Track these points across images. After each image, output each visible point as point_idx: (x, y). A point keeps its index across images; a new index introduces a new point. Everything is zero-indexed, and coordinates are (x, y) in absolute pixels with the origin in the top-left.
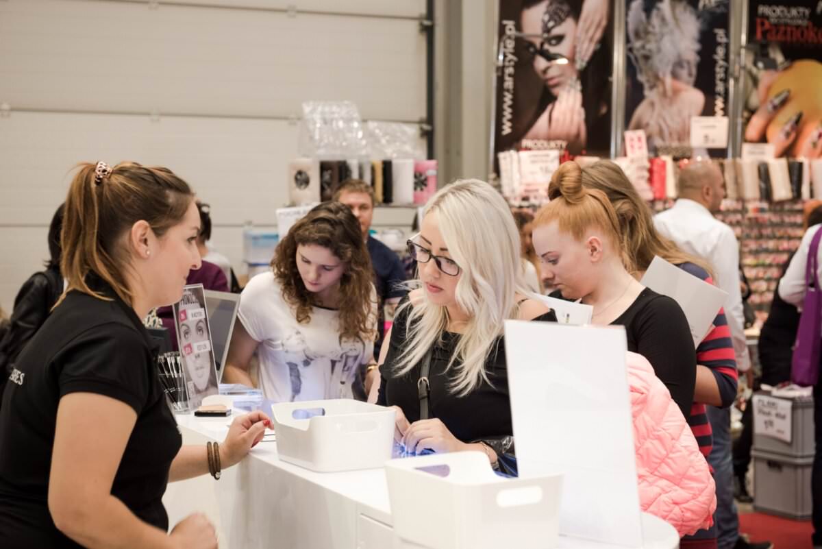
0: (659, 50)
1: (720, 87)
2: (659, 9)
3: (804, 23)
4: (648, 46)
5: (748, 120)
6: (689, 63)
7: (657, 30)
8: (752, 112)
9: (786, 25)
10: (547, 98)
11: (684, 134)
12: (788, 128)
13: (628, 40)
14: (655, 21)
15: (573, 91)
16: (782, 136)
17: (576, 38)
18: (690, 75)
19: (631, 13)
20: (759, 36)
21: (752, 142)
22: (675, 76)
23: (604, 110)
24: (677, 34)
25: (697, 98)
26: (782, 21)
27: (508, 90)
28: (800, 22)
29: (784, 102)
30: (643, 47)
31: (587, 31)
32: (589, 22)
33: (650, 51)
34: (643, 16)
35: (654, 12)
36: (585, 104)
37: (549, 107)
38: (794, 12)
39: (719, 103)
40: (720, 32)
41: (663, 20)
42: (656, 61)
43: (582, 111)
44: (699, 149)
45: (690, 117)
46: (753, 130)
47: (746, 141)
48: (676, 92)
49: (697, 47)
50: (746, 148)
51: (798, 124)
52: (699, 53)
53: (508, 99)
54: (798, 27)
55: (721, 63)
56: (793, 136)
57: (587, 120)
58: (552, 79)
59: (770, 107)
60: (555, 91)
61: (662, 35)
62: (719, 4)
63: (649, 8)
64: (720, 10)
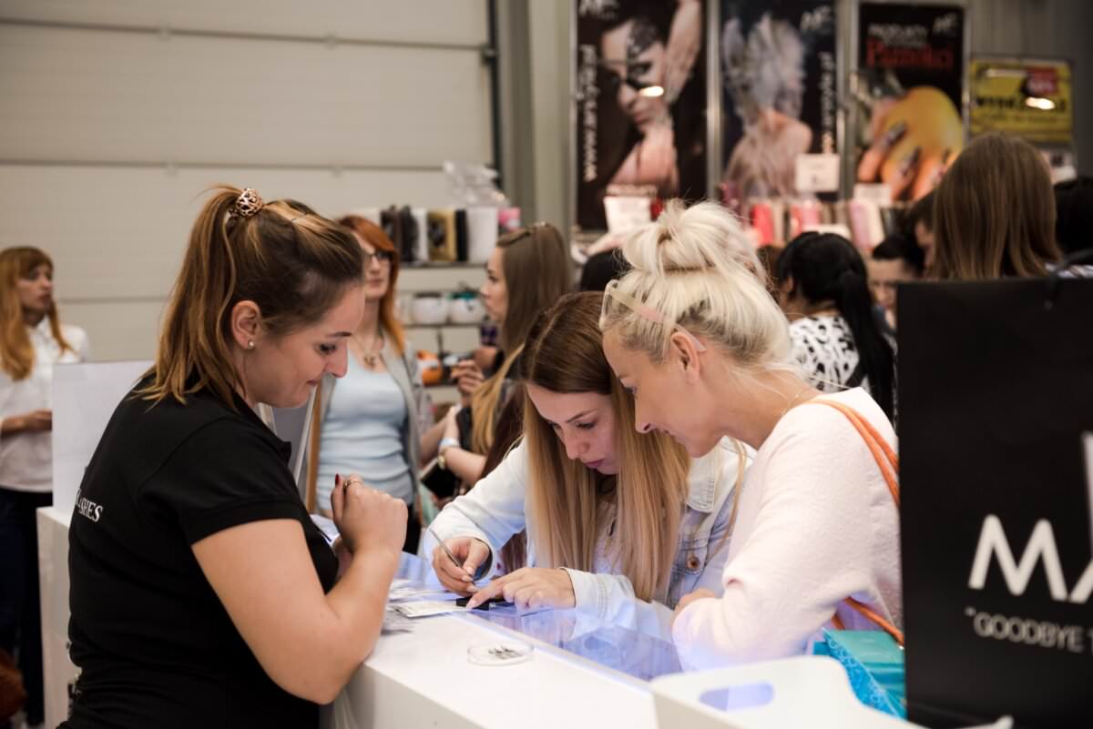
0: (759, 78)
1: (827, 121)
2: (757, 31)
3: (919, 44)
4: (747, 75)
5: (860, 159)
6: (792, 93)
7: (756, 55)
8: (865, 148)
9: (901, 47)
10: (634, 136)
12: (905, 165)
13: (723, 67)
14: (754, 45)
15: (662, 128)
16: (898, 175)
17: (665, 67)
18: (794, 106)
19: (727, 36)
20: (871, 59)
21: (865, 182)
22: (778, 108)
23: (698, 149)
24: (779, 60)
25: (801, 133)
26: (897, 43)
28: (916, 44)
29: (901, 136)
30: (741, 76)
31: (678, 57)
32: (679, 47)
33: (749, 79)
34: (739, 39)
35: (752, 35)
36: (677, 143)
37: (636, 148)
38: (909, 32)
39: (827, 139)
40: (826, 58)
41: (763, 45)
42: (757, 91)
43: (674, 151)
44: (807, 192)
45: (795, 155)
46: (867, 169)
47: (858, 181)
48: (780, 127)
49: (801, 74)
51: (917, 160)
52: (804, 82)
54: (914, 49)
55: (828, 92)
56: (910, 175)
57: (679, 162)
58: (639, 114)
59: (883, 143)
60: (643, 128)
61: (762, 63)
62: (824, 24)
63: (746, 30)
64: (826, 32)
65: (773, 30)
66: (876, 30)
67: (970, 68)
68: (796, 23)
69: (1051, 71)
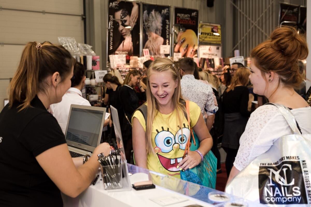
0: (152, 25)
1: (167, 37)
2: (151, 14)
3: (188, 19)
4: (149, 24)
5: (175, 46)
6: (159, 29)
7: (151, 19)
8: (176, 44)
9: (184, 19)
10: (123, 39)
11: (158, 50)
12: (185, 48)
13: (143, 23)
14: (151, 17)
15: (129, 37)
16: (183, 51)
17: (130, 21)
18: (160, 33)
19: (144, 14)
20: (177, 22)
21: (176, 52)
22: (156, 33)
23: (138, 43)
24: (156, 21)
25: (161, 39)
26: (183, 18)
27: (111, 36)
28: (187, 18)
29: (184, 41)
30: (147, 25)
31: (133, 19)
32: (133, 16)
33: (149, 26)
34: (147, 15)
35: (150, 14)
36: (132, 41)
37: (123, 42)
38: (186, 16)
39: (167, 41)
40: (167, 21)
41: (152, 17)
42: (151, 28)
43: (132, 43)
44: (163, 54)
45: (160, 45)
46: (176, 49)
47: (174, 52)
48: (157, 38)
49: (161, 25)
50: (175, 54)
51: (187, 47)
52: (162, 27)
53: (111, 39)
54: (187, 20)
55: (168, 30)
56: (186, 50)
57: (133, 46)
58: (123, 33)
59: (180, 42)
60: (125, 37)
61: (152, 22)
62: (167, 13)
63: (149, 13)
64: (167, 14)
65: (155, 14)
66: (179, 15)
67: (199, 25)
68: (160, 12)
69: (217, 27)
